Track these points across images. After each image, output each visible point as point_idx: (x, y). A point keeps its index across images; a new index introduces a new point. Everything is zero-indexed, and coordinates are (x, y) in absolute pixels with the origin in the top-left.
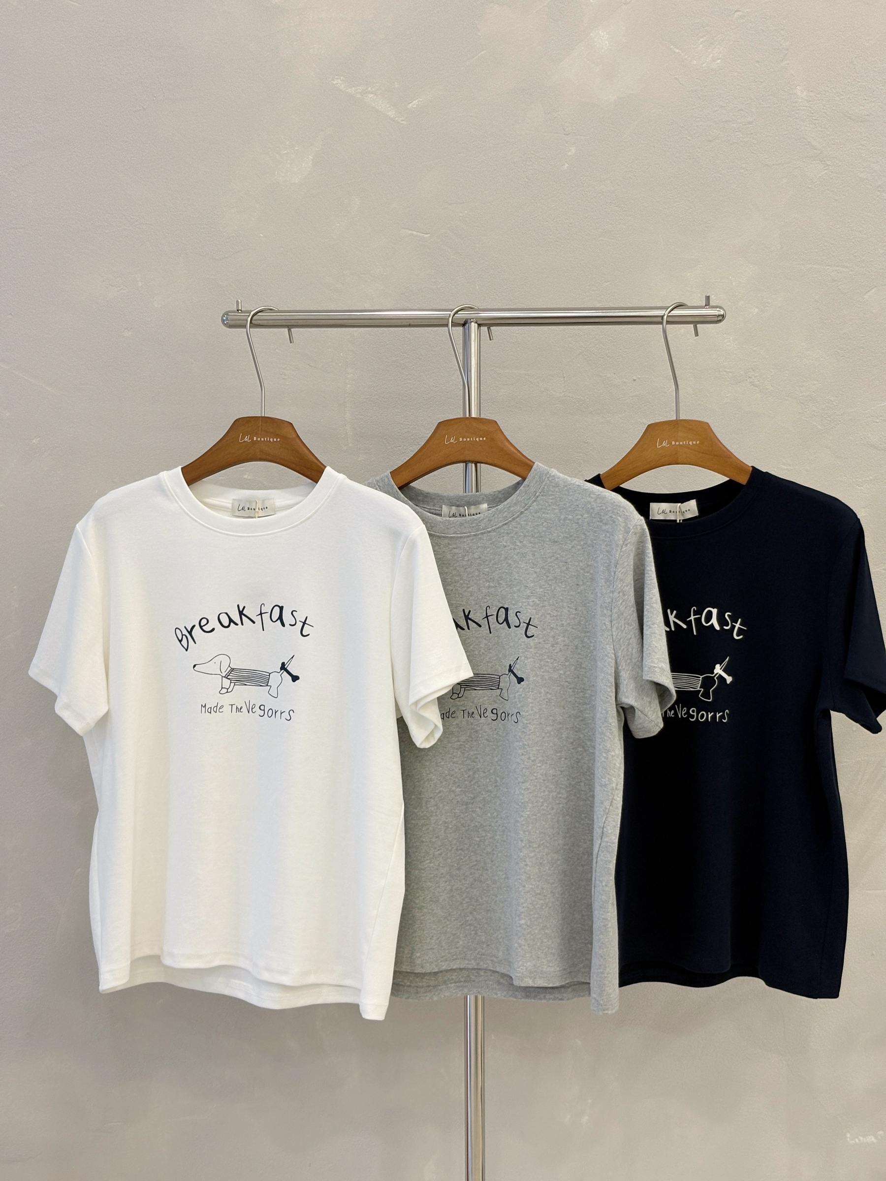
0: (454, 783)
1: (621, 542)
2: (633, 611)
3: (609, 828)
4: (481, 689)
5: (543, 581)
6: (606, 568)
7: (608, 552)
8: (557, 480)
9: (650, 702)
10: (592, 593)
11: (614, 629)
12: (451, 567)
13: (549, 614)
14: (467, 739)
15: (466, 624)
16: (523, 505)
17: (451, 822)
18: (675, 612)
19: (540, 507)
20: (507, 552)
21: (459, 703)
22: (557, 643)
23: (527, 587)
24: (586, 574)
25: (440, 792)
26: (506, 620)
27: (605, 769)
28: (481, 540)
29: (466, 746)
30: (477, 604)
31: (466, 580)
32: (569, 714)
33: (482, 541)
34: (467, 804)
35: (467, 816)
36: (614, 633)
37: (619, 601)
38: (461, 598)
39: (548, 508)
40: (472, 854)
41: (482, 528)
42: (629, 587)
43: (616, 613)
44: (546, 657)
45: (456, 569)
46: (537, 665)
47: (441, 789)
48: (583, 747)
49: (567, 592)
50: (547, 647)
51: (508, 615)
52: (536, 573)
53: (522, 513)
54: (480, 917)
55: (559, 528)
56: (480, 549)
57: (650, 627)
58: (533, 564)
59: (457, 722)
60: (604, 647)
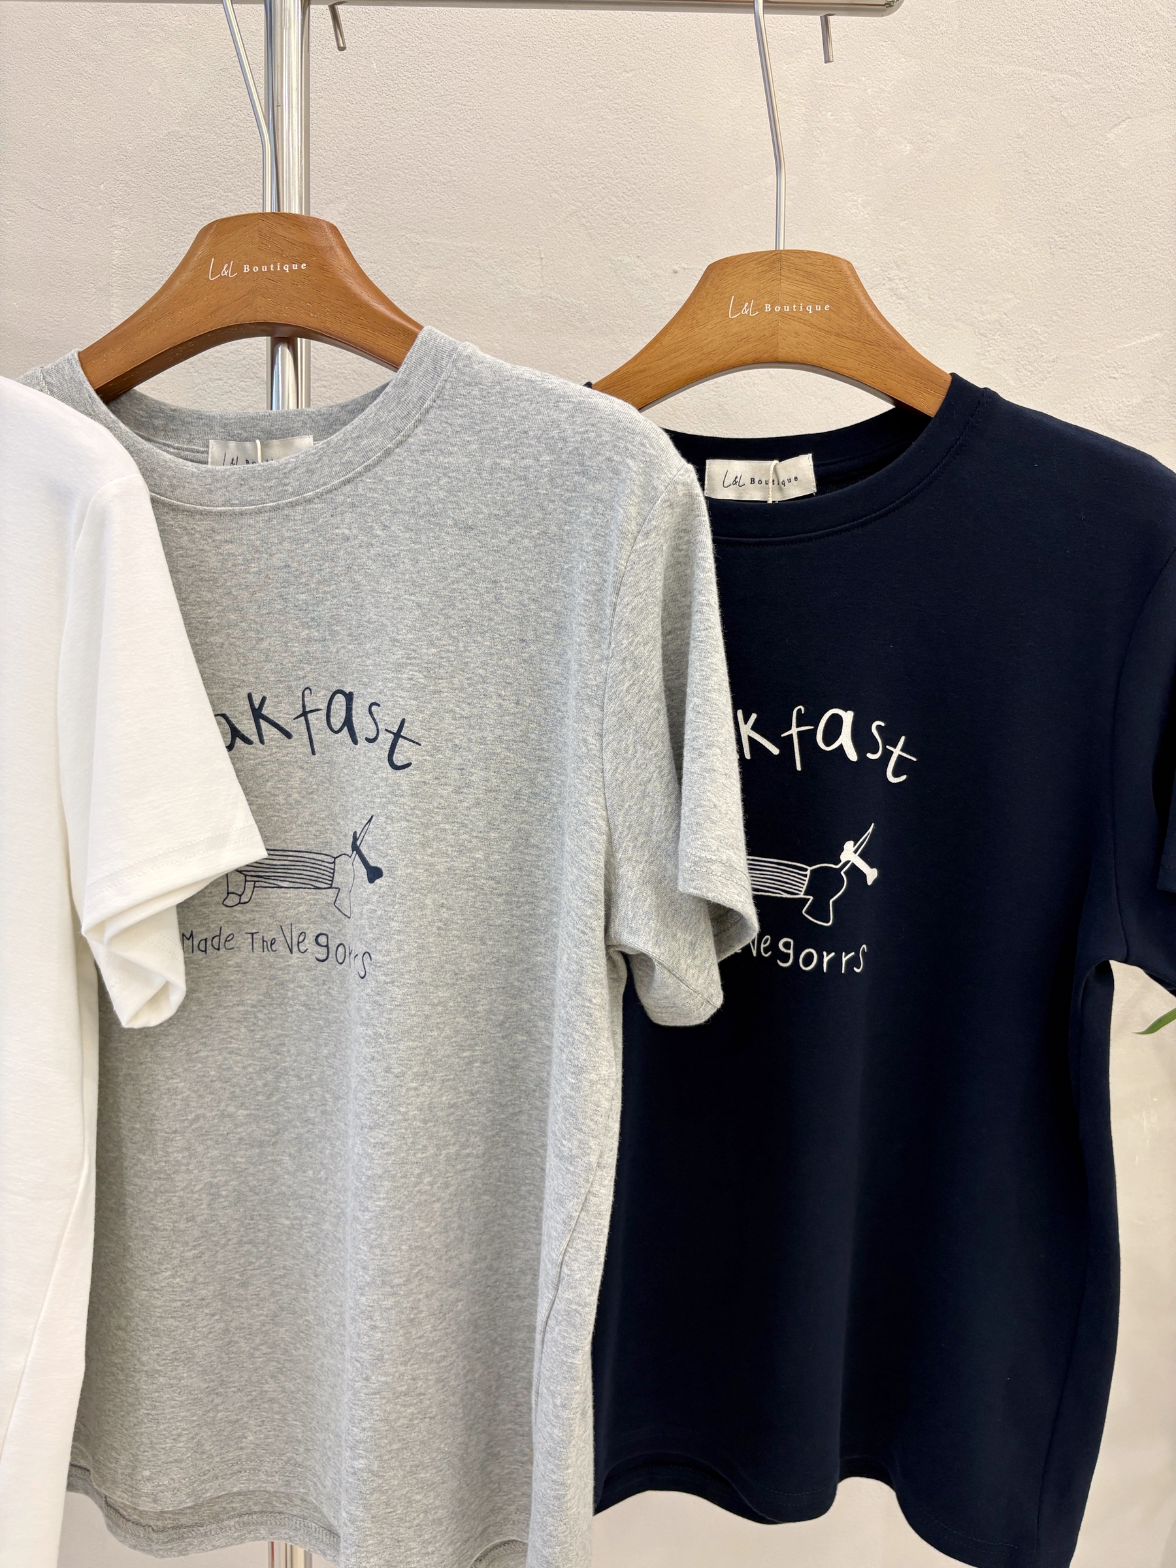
0: (233, 1097)
1: (633, 527)
2: (658, 711)
3: (575, 1266)
4: (291, 885)
5: (438, 627)
6: (594, 595)
7: (599, 553)
8: (476, 367)
9: (693, 945)
10: (558, 663)
11: (608, 755)
12: (218, 587)
13: (452, 711)
14: (260, 1001)
15: (255, 730)
16: (392, 432)
17: (226, 1182)
18: (754, 717)
19: (433, 437)
20: (351, 553)
21: (242, 918)
22: (468, 786)
23: (397, 641)
24: (543, 614)
25: (197, 1118)
26: (348, 722)
27: (572, 1115)
28: (289, 520)
29: (259, 1015)
30: (281, 682)
31: (256, 623)
32: (496, 955)
33: (292, 523)
34: (261, 1144)
35: (264, 1169)
36: (607, 766)
37: (622, 682)
38: (244, 665)
39: (452, 441)
40: (275, 1252)
41: (291, 490)
42: (649, 647)
43: (614, 714)
44: (439, 818)
45: (230, 593)
46: (417, 838)
47: (200, 1112)
48: (529, 1033)
49: (495, 657)
50: (445, 793)
51: (353, 712)
52: (419, 606)
53: (388, 453)
54: (293, 1389)
55: (477, 493)
56: (286, 545)
57: (701, 755)
58: (414, 584)
59: (239, 961)
60: (581, 800)
